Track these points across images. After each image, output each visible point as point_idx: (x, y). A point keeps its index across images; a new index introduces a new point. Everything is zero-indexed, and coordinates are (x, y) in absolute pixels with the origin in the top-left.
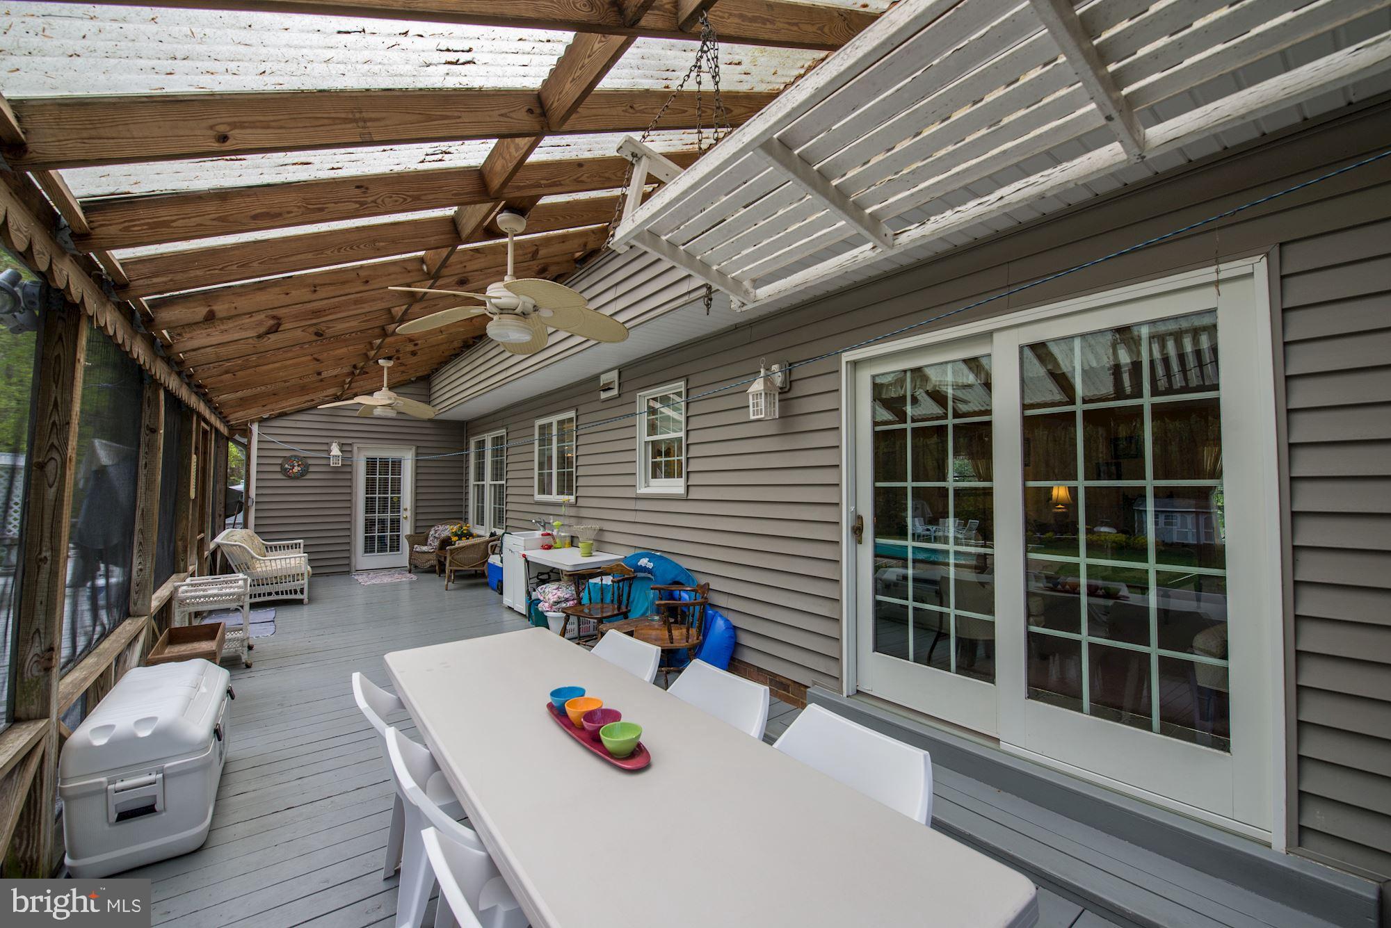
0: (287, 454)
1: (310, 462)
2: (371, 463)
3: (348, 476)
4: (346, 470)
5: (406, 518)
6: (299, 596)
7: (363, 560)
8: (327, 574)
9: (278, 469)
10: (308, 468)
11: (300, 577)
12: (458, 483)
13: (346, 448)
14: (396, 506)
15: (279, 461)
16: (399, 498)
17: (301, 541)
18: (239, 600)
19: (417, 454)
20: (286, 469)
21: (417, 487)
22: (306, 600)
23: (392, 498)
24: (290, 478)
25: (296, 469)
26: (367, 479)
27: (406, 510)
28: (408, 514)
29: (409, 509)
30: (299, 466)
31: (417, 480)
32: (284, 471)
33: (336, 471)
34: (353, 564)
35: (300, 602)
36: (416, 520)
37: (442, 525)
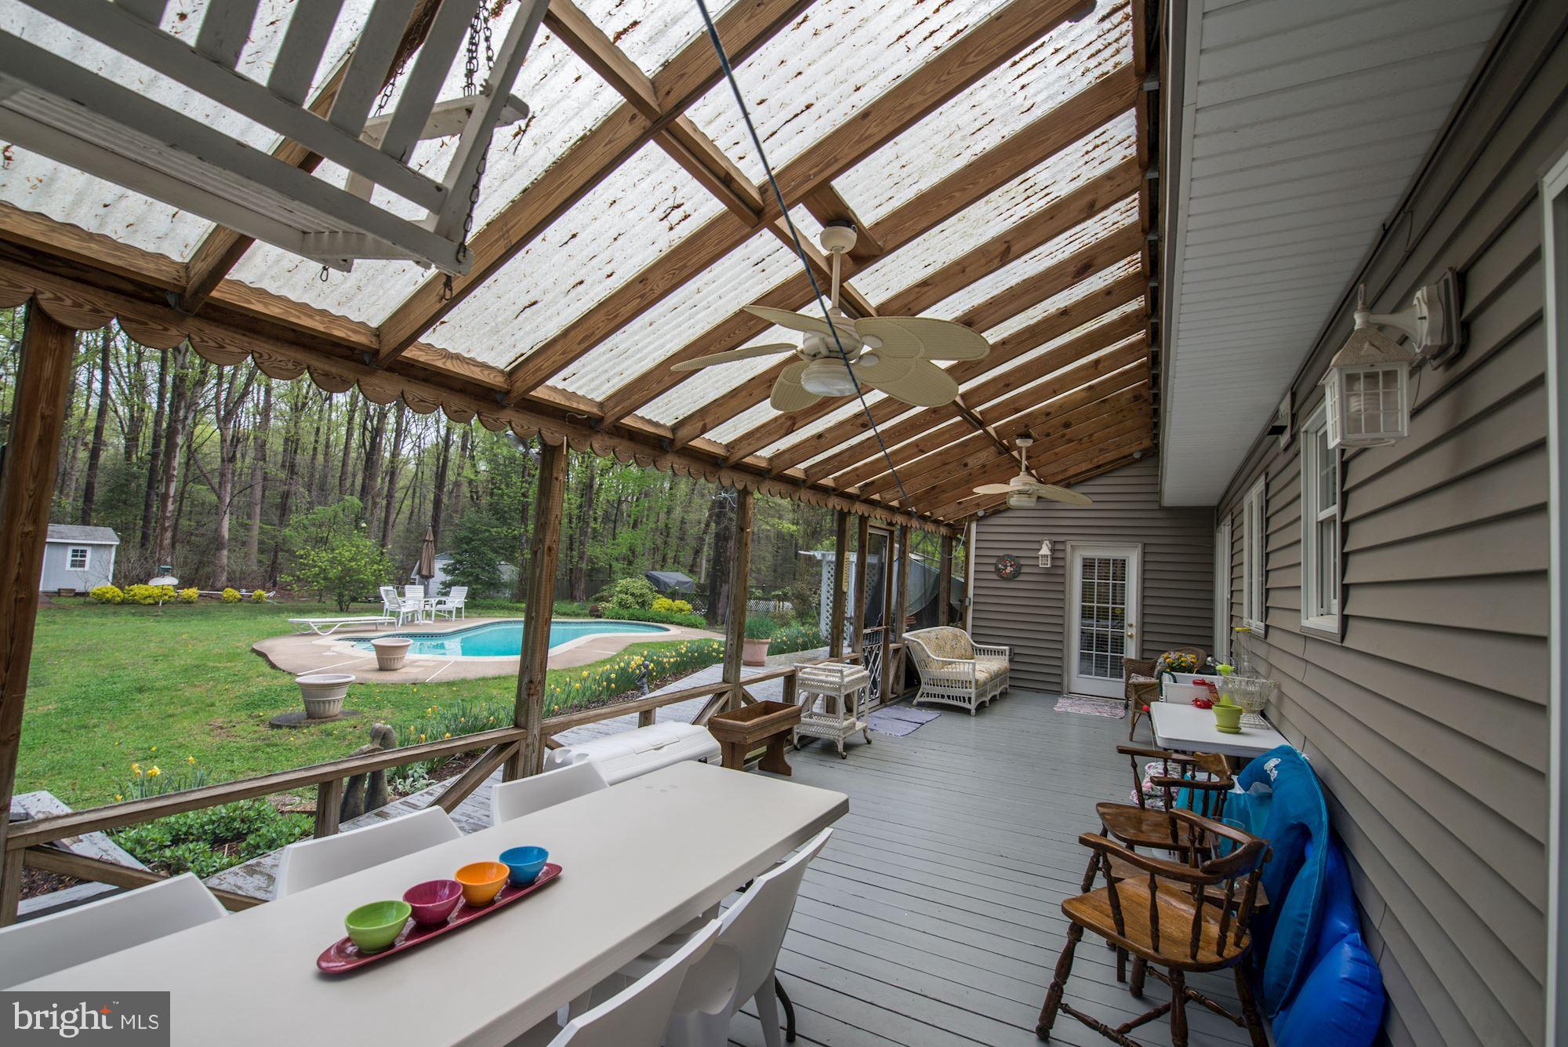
0: (1001, 553)
1: (1023, 562)
2: (1088, 565)
3: (1060, 580)
4: (1057, 572)
5: (1131, 636)
6: (966, 705)
7: (1081, 682)
8: (1038, 691)
9: (992, 569)
10: (1020, 568)
11: (968, 685)
12: (1202, 595)
13: (1059, 547)
14: (1119, 617)
15: (994, 561)
16: (1123, 609)
17: (1007, 648)
18: (836, 689)
19: (1144, 554)
20: (1000, 569)
21: (1144, 597)
22: (973, 711)
23: (1113, 609)
24: (1003, 578)
25: (1009, 569)
26: (1084, 584)
27: (1131, 625)
28: (1132, 631)
29: (1134, 624)
30: (1011, 566)
31: (1144, 588)
32: (998, 571)
33: (1048, 573)
34: (1065, 683)
35: (967, 712)
36: (1143, 641)
37: (1175, 651)
